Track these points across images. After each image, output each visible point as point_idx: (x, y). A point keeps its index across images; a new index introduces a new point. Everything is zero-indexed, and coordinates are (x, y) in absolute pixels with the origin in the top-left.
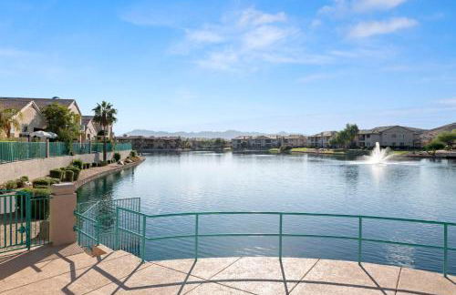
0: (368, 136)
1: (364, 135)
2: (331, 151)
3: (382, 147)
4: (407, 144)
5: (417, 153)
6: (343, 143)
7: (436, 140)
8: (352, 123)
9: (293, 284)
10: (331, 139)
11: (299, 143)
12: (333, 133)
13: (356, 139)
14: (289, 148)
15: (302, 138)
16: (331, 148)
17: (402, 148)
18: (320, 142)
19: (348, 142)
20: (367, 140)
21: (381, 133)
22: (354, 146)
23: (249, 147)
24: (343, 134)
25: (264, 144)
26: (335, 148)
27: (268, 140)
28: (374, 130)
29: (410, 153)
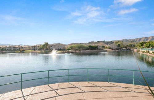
0: (51, 46)
1: (50, 46)
2: (40, 51)
3: (56, 49)
4: (62, 49)
5: (64, 51)
6: (44, 48)
7: (69, 48)
8: (46, 42)
9: (27, 97)
10: (40, 47)
11: (28, 49)
12: (40, 45)
13: (48, 47)
14: (24, 50)
15: (29, 47)
16: (39, 50)
17: (61, 50)
18: (36, 48)
19: (45, 48)
20: (51, 48)
21: (55, 45)
22: (47, 49)
23: (6, 50)
24: (44, 46)
25: (13, 49)
26: (41, 50)
27: (15, 47)
28: (53, 44)
29: (62, 51)
